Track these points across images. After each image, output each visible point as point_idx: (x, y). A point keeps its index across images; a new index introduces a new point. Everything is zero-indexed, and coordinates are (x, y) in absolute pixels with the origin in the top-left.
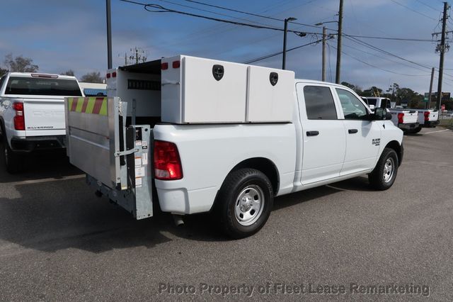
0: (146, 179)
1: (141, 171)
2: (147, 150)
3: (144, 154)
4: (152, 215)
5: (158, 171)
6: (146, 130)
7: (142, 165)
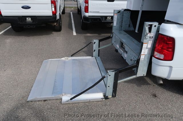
0: (147, 56)
1: (145, 51)
2: (152, 39)
3: (150, 41)
4: (145, 75)
5: (156, 53)
6: (155, 26)
7: (147, 48)
